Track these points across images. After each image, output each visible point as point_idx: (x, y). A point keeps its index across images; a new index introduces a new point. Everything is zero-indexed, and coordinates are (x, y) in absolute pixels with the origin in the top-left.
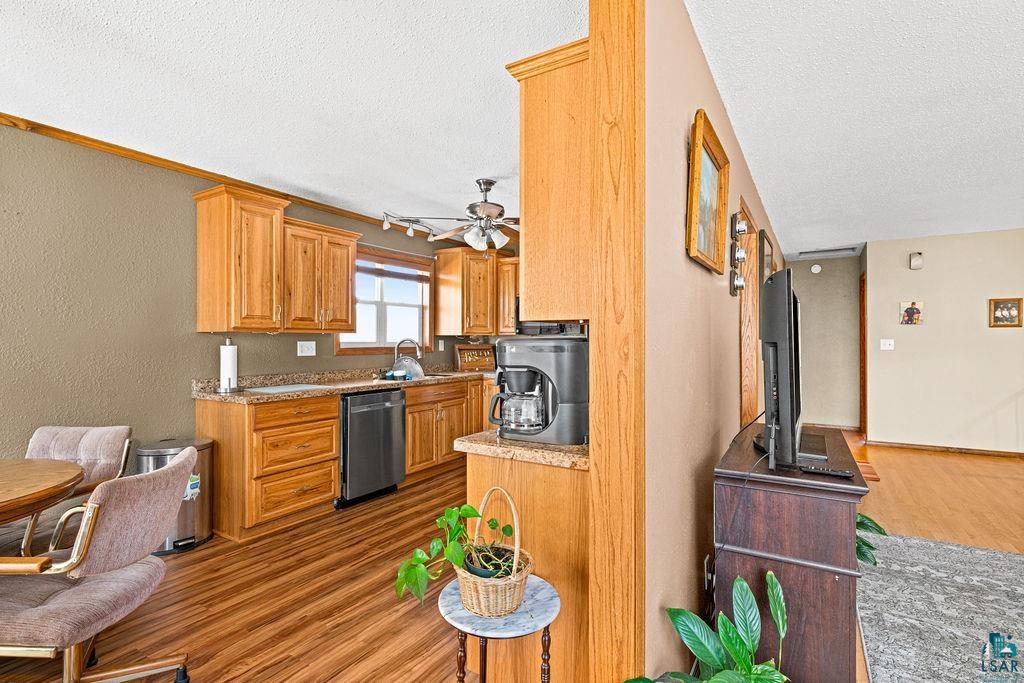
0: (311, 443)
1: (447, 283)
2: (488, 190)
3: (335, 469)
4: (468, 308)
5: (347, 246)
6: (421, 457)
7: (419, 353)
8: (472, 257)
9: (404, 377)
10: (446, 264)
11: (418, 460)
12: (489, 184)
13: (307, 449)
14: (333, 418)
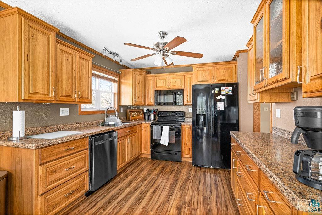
0: (74, 165)
1: (125, 84)
2: (164, 37)
3: (86, 177)
4: (135, 94)
5: (88, 61)
6: (122, 161)
7: (116, 113)
8: (137, 73)
9: (114, 125)
10: (125, 75)
11: (121, 163)
12: (165, 34)
13: (72, 169)
14: (86, 149)
